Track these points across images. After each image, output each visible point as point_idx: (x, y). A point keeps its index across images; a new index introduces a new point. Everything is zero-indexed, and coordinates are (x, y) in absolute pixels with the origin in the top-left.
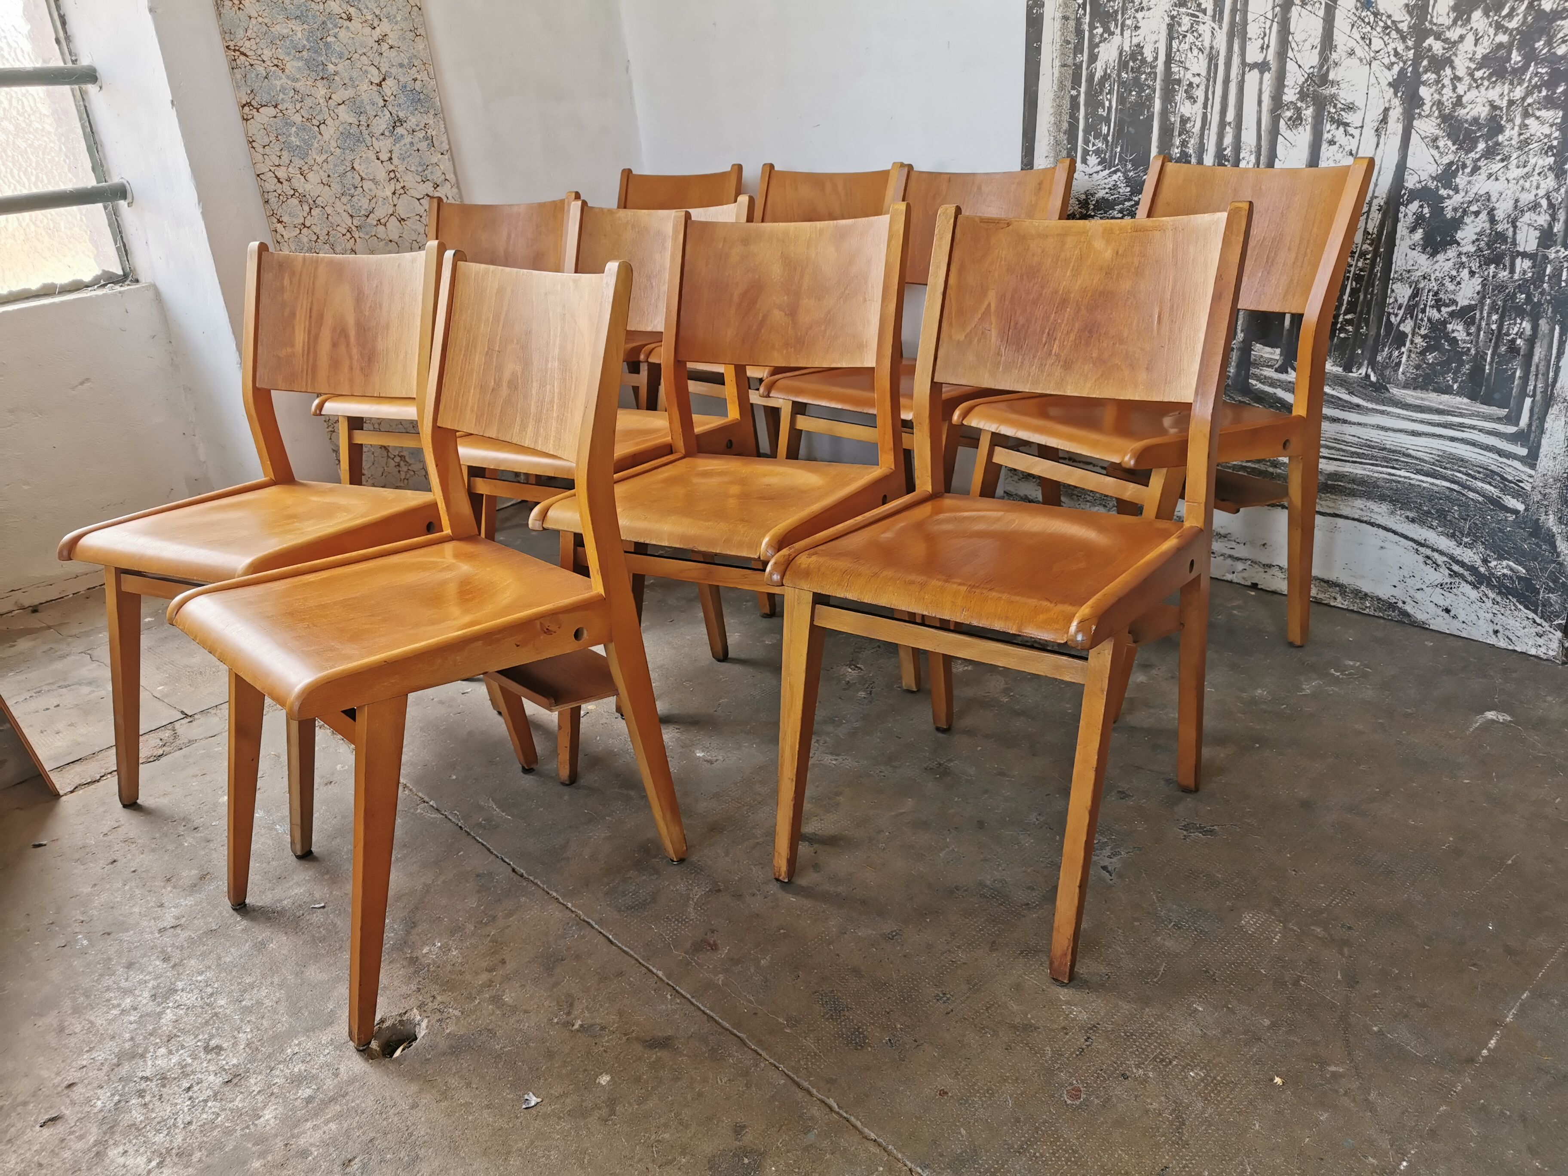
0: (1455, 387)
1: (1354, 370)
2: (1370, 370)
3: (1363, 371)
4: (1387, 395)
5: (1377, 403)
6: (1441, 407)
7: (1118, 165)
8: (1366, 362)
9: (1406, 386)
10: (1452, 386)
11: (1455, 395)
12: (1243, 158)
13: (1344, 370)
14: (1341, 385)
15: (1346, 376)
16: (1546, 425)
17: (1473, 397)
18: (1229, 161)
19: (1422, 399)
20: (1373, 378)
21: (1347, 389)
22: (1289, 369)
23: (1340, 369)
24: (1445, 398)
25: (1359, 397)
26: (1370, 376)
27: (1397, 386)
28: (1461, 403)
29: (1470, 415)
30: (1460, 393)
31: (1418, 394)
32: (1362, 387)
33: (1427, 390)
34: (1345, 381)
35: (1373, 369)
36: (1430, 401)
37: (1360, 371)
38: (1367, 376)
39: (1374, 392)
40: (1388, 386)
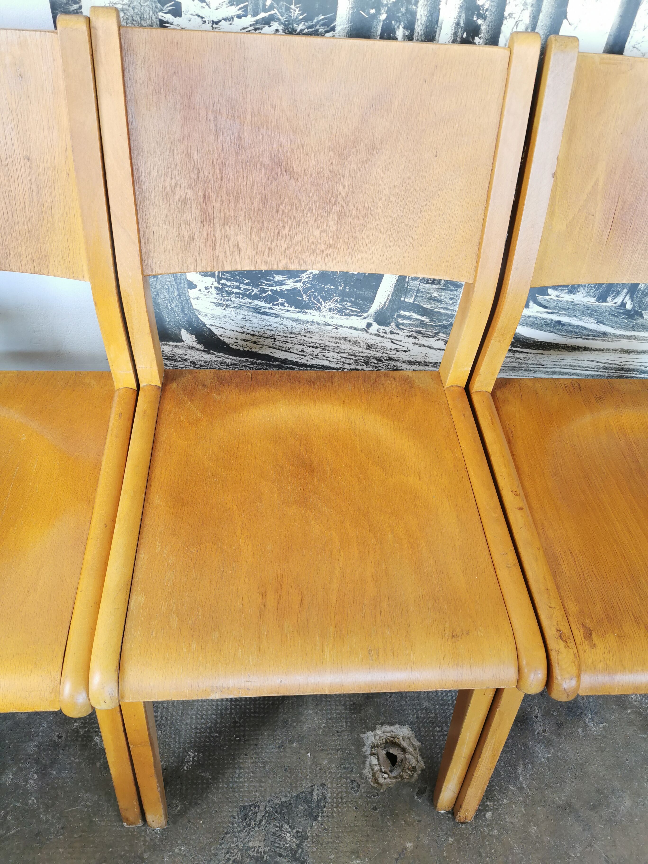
1: (609, 299)
2: (627, 298)
3: (619, 300)
4: (640, 321)
5: (626, 329)
7: (271, 7)
8: (625, 290)
12: (510, 15)
13: (598, 300)
14: (590, 315)
15: (598, 305)
18: (484, 18)
20: (629, 306)
21: (597, 319)
22: (531, 304)
23: (593, 300)
25: (608, 325)
26: (625, 304)
32: (614, 315)
34: (596, 311)
35: (632, 298)
37: (615, 300)
38: (623, 305)
39: (626, 319)
40: (643, 312)
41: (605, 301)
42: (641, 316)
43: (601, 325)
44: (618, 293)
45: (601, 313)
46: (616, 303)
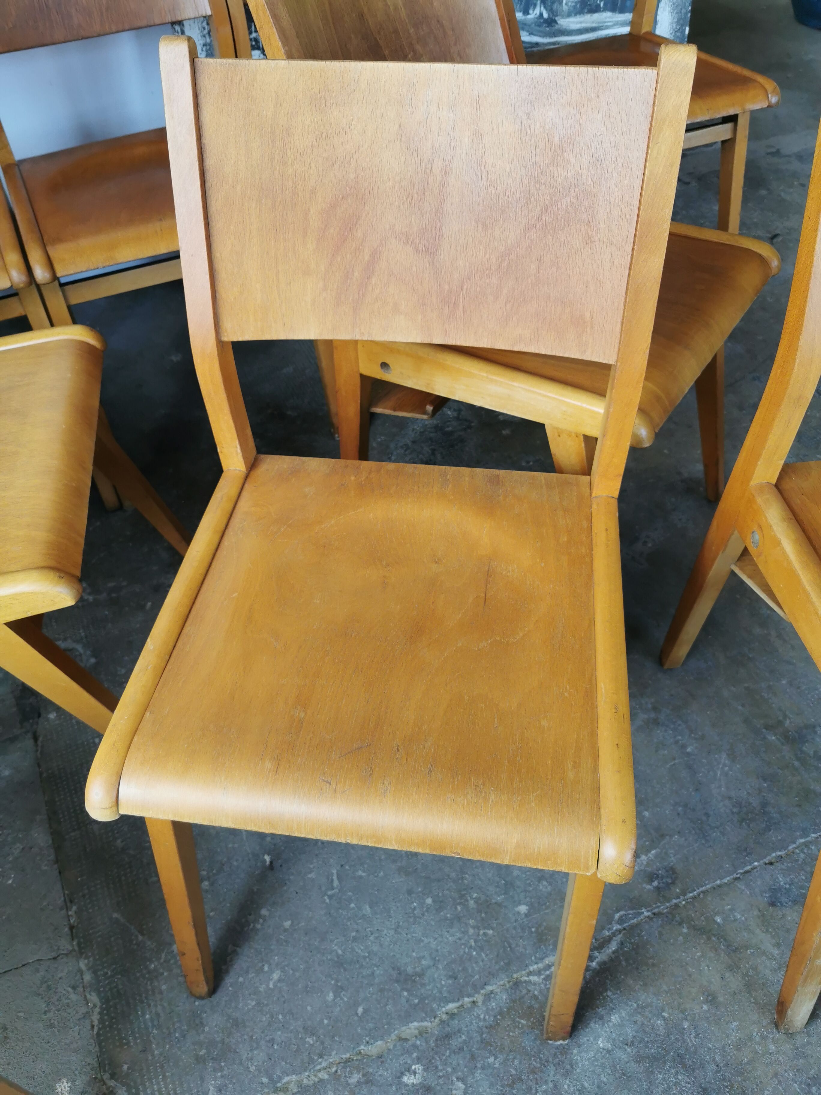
0: (602, 5)
1: (531, 11)
2: (542, 8)
3: (537, 11)
4: (557, 27)
5: (550, 37)
6: (594, 25)
9: (569, 15)
10: (600, 5)
11: (602, 11)
13: (524, 14)
15: (525, 20)
16: (658, 18)
17: (613, 10)
19: (581, 23)
20: (545, 15)
21: (528, 31)
24: (596, 16)
25: (537, 36)
26: (543, 14)
27: (563, 17)
28: (606, 18)
29: (615, 25)
30: (605, 9)
31: (578, 18)
32: (538, 26)
33: (583, 13)
34: (525, 24)
35: (545, 7)
36: (586, 22)
37: (535, 12)
38: (541, 15)
39: (548, 27)
40: (556, 18)
41: (528, 14)
42: (556, 22)
43: (533, 36)
44: (535, 5)
45: (530, 26)
46: (536, 14)
